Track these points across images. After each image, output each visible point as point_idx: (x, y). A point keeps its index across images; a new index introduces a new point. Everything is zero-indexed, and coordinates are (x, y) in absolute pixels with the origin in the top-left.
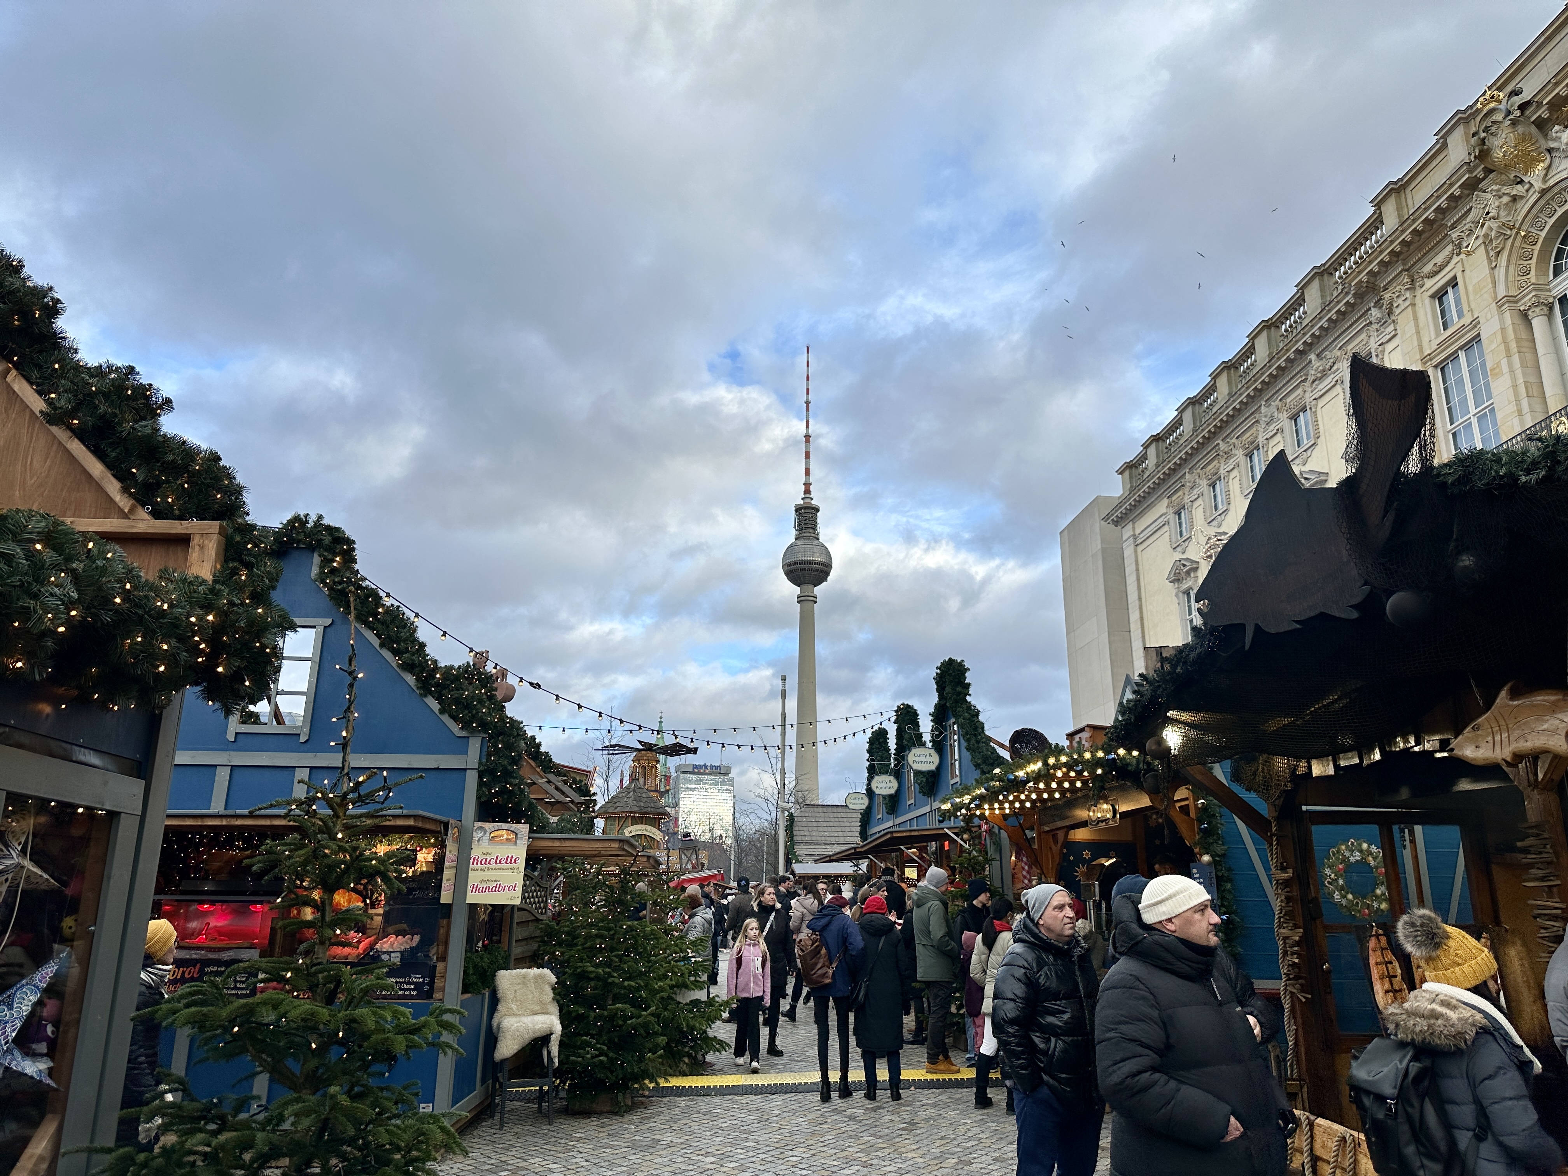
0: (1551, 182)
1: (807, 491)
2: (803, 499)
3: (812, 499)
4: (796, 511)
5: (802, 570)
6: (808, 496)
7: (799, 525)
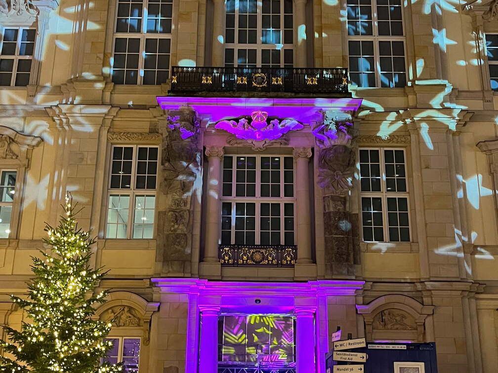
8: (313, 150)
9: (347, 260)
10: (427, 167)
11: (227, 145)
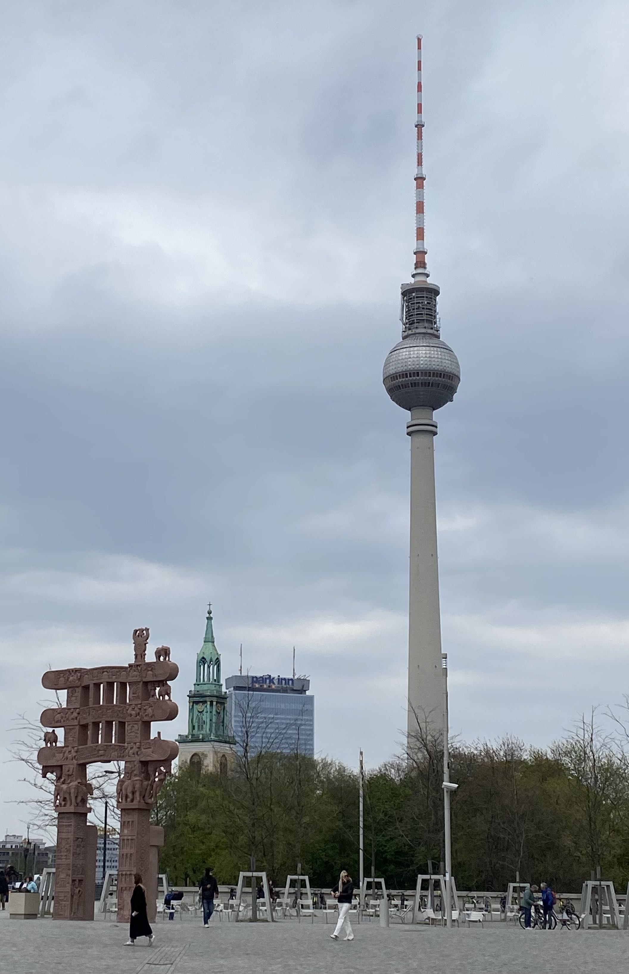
1: (420, 264)
2: (413, 276)
3: (428, 276)
4: (404, 294)
5: (414, 384)
6: (420, 271)
7: (409, 316)
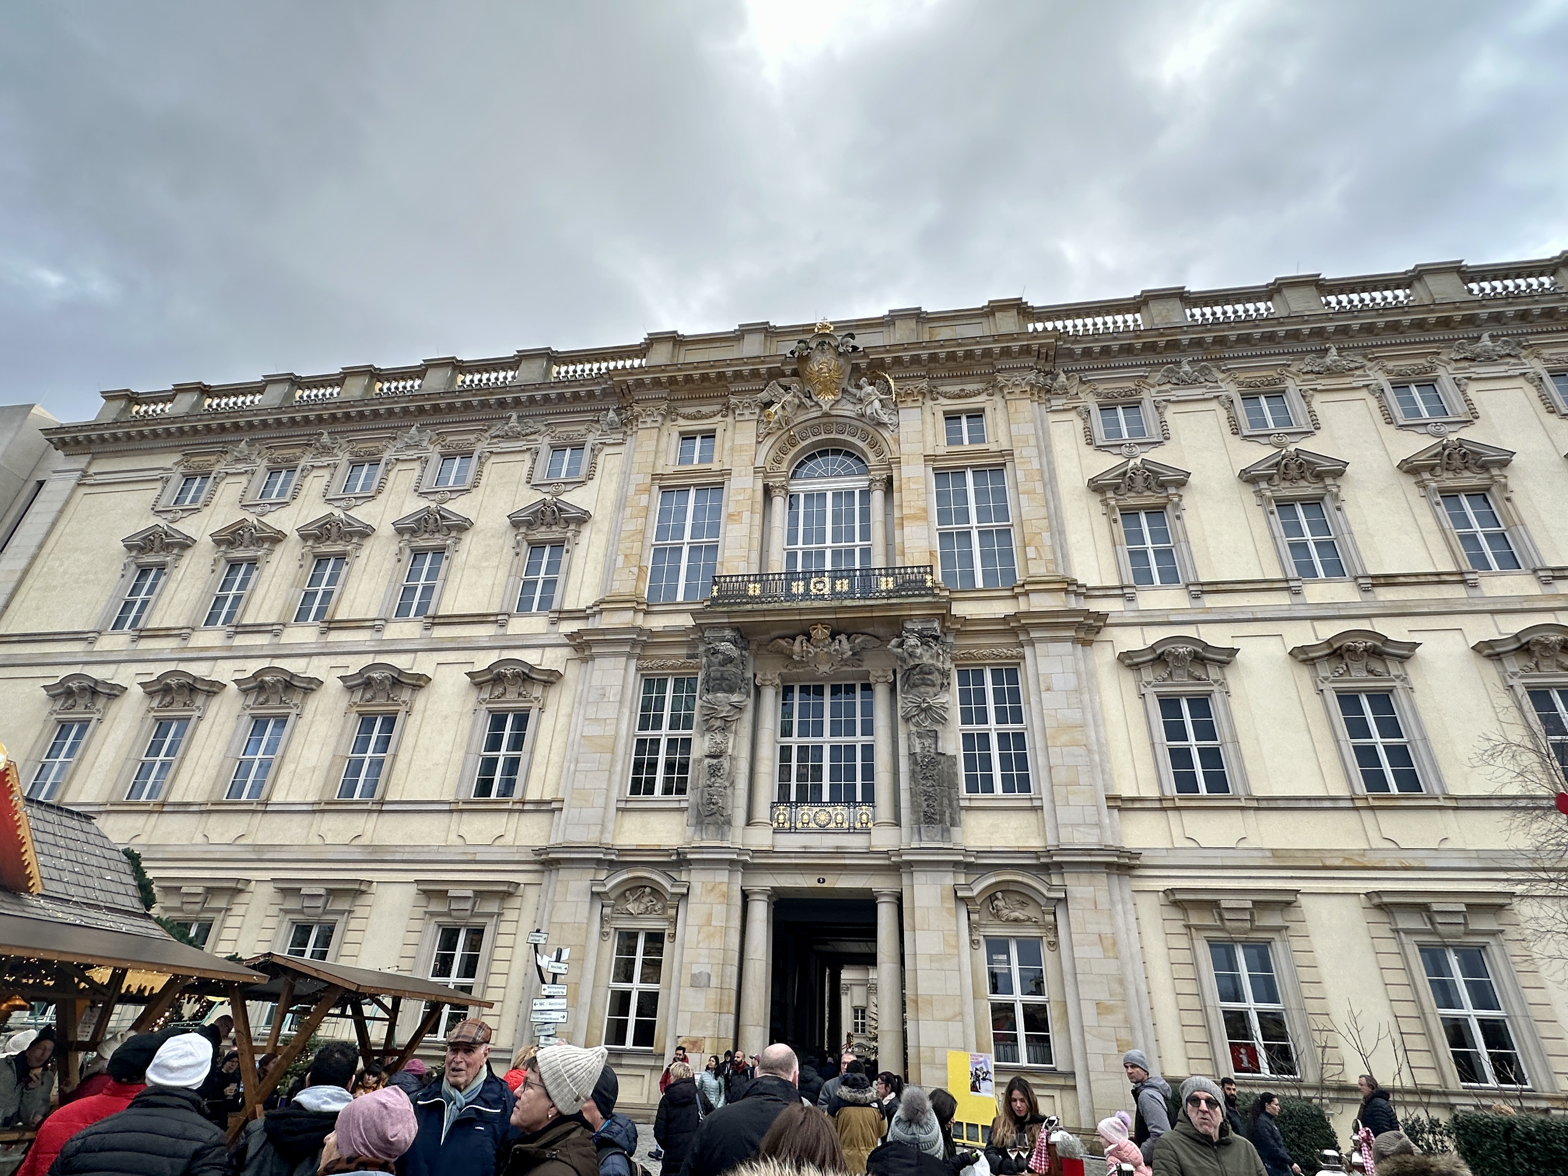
0: (834, 412)
8: (895, 672)
9: (941, 821)
10: (1048, 690)
11: (785, 671)
